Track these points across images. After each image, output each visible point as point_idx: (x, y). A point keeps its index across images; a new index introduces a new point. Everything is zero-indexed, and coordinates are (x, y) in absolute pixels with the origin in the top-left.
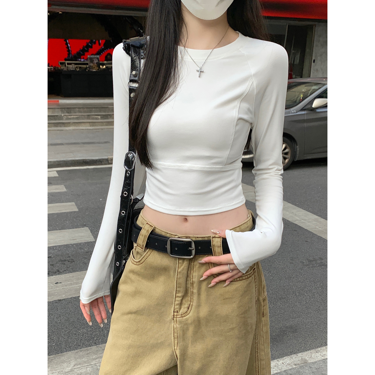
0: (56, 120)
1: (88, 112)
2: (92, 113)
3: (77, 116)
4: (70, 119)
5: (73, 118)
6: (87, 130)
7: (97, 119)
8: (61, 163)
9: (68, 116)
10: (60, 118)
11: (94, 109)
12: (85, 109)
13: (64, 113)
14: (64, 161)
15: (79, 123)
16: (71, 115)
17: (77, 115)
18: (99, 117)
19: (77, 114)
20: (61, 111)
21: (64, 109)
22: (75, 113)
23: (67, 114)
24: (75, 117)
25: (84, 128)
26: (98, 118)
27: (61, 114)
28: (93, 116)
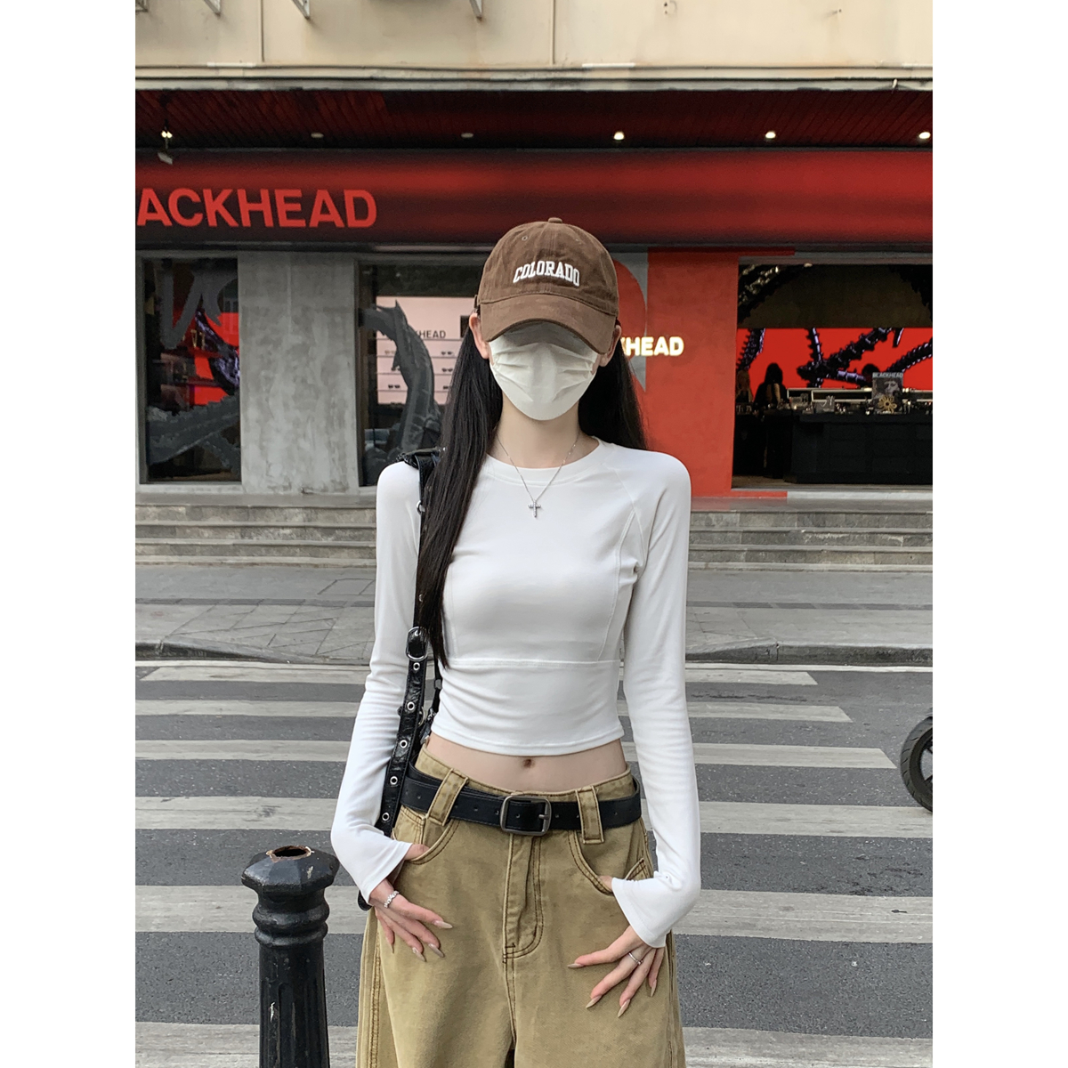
0: (782, 542)
1: (869, 526)
2: (882, 527)
3: (841, 536)
4: (823, 541)
5: (831, 540)
6: (868, 571)
7: (894, 543)
8: (819, 652)
9: (817, 533)
10: (795, 538)
11: (887, 517)
12: (864, 516)
13: (804, 526)
14: (827, 648)
15: (847, 552)
16: (827, 533)
17: (841, 533)
18: (901, 539)
19: (841, 529)
20: (798, 520)
21: (806, 516)
22: (837, 526)
23: (815, 529)
24: (836, 536)
25: (859, 567)
26: (897, 541)
27: (796, 528)
28: (884, 536)
